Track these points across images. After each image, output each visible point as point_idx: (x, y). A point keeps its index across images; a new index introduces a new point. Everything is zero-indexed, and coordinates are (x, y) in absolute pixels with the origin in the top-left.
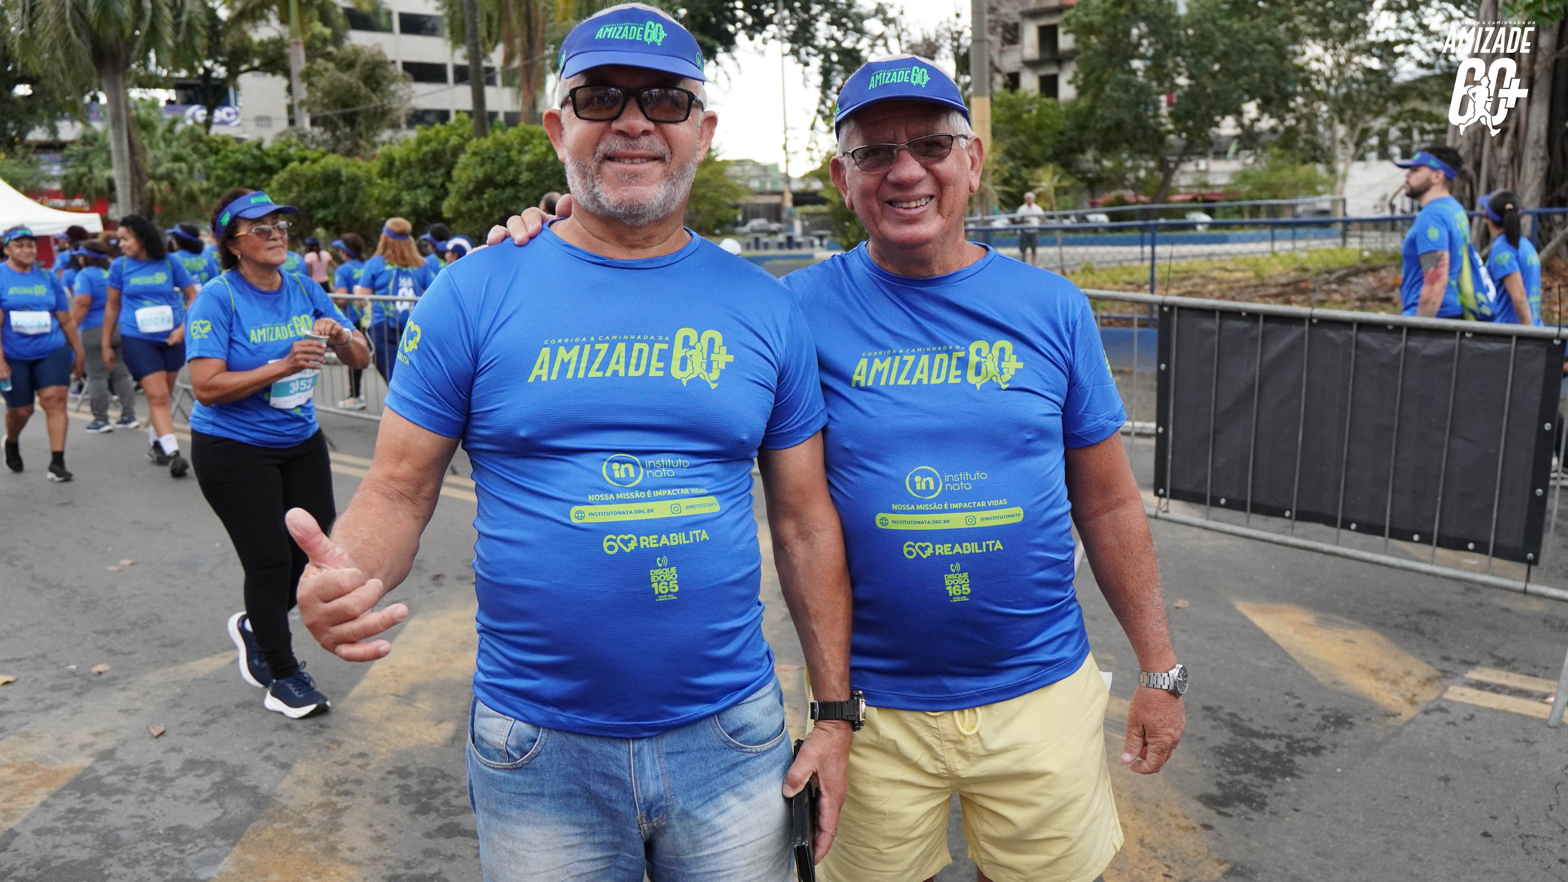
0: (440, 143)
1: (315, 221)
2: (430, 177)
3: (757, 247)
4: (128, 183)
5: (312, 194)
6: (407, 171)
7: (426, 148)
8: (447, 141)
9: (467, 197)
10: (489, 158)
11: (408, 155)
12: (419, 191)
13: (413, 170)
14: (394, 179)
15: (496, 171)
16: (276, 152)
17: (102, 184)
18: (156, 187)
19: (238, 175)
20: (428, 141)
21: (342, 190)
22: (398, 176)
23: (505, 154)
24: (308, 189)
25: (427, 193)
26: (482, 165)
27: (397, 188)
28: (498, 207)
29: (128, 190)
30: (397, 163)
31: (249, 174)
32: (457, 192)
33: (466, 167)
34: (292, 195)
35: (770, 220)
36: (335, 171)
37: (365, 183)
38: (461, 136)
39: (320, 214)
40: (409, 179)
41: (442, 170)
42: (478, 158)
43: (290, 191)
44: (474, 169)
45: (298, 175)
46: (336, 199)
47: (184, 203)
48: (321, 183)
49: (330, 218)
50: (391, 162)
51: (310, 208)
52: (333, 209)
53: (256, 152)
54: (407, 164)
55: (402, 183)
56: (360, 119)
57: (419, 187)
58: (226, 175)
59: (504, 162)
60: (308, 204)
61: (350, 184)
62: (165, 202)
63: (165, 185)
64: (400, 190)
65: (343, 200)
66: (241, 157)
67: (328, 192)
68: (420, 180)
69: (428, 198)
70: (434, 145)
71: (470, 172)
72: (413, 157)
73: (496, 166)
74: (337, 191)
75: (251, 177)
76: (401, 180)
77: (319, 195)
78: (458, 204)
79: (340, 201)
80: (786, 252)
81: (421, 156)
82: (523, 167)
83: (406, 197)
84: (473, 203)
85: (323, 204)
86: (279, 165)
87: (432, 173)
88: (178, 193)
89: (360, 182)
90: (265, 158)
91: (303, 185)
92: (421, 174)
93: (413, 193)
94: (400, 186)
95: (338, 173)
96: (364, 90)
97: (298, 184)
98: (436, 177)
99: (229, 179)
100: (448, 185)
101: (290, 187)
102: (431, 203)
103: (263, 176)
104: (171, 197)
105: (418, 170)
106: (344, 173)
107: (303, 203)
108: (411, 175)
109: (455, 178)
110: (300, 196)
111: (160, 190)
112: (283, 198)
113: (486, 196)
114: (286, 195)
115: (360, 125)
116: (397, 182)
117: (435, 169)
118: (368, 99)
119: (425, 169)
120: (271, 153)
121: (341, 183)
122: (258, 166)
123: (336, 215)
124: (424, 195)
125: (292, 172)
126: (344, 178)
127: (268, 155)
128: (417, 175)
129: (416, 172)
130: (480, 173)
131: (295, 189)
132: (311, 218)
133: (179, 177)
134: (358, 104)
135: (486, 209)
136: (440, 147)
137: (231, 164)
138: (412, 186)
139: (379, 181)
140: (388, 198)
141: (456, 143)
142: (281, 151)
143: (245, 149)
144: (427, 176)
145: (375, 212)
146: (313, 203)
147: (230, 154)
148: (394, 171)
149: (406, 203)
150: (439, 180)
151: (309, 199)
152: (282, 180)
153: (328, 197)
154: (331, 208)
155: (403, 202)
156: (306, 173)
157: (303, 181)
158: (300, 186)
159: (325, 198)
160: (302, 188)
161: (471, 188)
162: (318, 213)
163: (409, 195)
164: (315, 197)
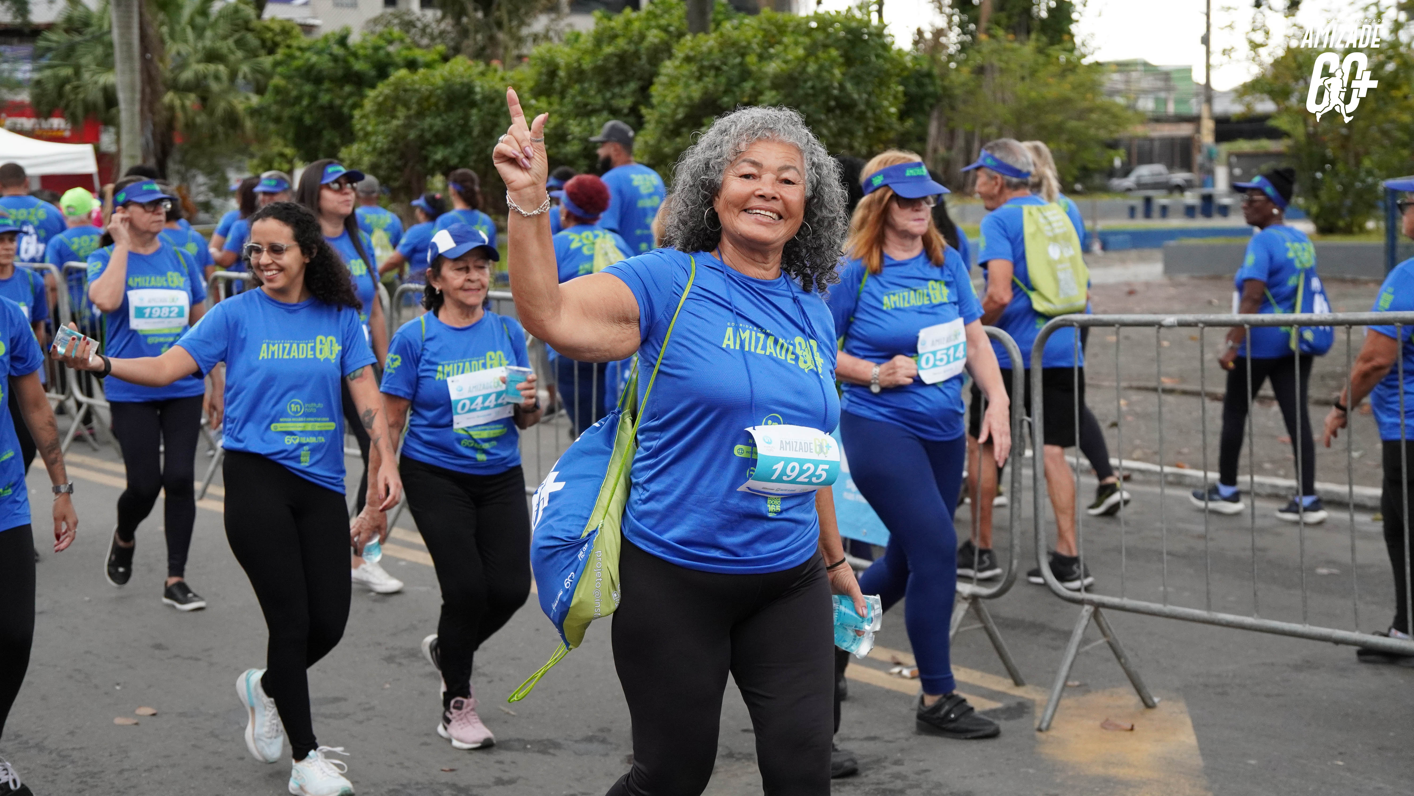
0: (630, 41)
1: (430, 164)
2: (614, 96)
3: (1148, 214)
4: (138, 96)
5: (428, 120)
6: (577, 87)
7: (608, 49)
8: (643, 38)
11: (578, 60)
12: (594, 120)
13: (586, 85)
14: (555, 99)
15: (721, 88)
16: (370, 52)
17: (95, 95)
18: (177, 103)
19: (308, 88)
20: (612, 37)
21: (475, 115)
22: (562, 95)
23: (737, 60)
24: (420, 114)
26: (699, 78)
27: (561, 115)
29: (137, 108)
30: (562, 73)
31: (326, 85)
32: (658, 122)
33: (673, 81)
34: (395, 123)
35: (1171, 167)
36: (463, 85)
38: (665, 29)
40: (579, 99)
41: (633, 86)
42: (694, 67)
43: (394, 117)
44: (687, 86)
45: (406, 91)
46: (465, 130)
47: (220, 129)
48: (441, 104)
50: (552, 71)
51: (423, 143)
52: (460, 147)
53: (339, 51)
54: (578, 75)
55: (568, 105)
57: (594, 112)
58: (290, 86)
60: (421, 136)
61: (486, 107)
62: (190, 126)
63: (191, 100)
65: (476, 132)
66: (313, 58)
67: (454, 117)
68: (599, 101)
70: (622, 43)
71: (679, 90)
72: (587, 64)
73: (723, 80)
74: (466, 118)
75: (328, 91)
76: (567, 100)
77: (438, 123)
78: (659, 141)
79: (470, 133)
80: (1200, 223)
81: (600, 62)
82: (767, 83)
83: (575, 128)
85: (444, 139)
87: (617, 90)
88: (211, 113)
90: (352, 59)
91: (415, 107)
92: (599, 91)
93: (585, 123)
94: (565, 110)
95: (469, 89)
97: (407, 105)
98: (623, 97)
99: (294, 93)
100: (644, 111)
101: (394, 109)
103: (348, 89)
104: (201, 119)
105: (595, 84)
106: (478, 89)
107: (412, 135)
108: (583, 92)
109: (655, 101)
110: (408, 126)
111: (183, 107)
112: (382, 127)
114: (385, 123)
115: (499, 7)
116: (561, 104)
117: (621, 84)
119: (607, 84)
120: (361, 53)
121: (473, 104)
122: (340, 72)
125: (398, 86)
126: (478, 97)
127: (356, 56)
128: (592, 93)
129: (592, 88)
130: (696, 91)
131: (402, 113)
132: (426, 159)
133: (215, 86)
136: (632, 48)
137: (297, 69)
138: (584, 111)
139: (533, 102)
141: (657, 41)
142: (377, 49)
143: (320, 43)
144: (608, 95)
146: (428, 135)
147: (295, 52)
148: (557, 85)
149: (573, 139)
150: (628, 102)
151: (423, 130)
152: (381, 99)
153: (452, 126)
154: (456, 144)
155: (570, 137)
156: (417, 86)
157: (414, 100)
158: (409, 109)
159: (448, 128)
160: (412, 112)
161: (680, 116)
162: (435, 153)
163: (579, 125)
164: (431, 127)
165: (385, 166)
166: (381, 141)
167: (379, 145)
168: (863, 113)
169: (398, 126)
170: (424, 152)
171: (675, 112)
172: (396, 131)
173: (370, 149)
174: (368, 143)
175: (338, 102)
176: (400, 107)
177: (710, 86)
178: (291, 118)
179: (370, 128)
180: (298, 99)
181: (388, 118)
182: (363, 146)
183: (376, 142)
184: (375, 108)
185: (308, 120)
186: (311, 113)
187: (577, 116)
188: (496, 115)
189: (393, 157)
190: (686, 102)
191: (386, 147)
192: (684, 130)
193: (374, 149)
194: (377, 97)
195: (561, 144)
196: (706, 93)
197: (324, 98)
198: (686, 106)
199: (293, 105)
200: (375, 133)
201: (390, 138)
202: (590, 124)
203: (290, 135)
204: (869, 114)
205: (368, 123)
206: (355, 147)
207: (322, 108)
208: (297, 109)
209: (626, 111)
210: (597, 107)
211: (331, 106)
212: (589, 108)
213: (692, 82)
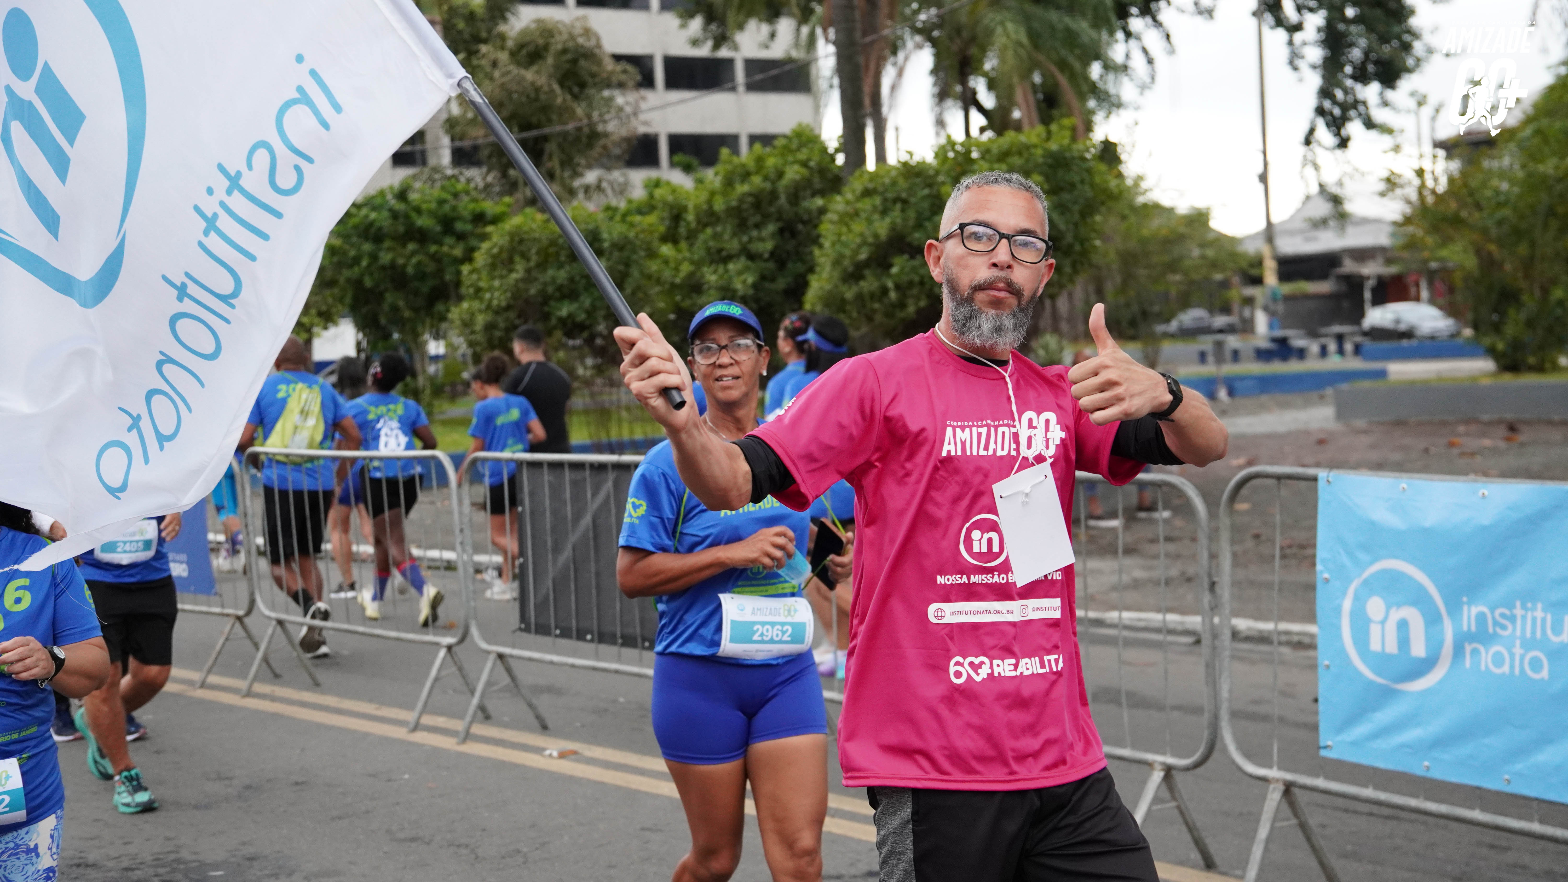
0: (766, 178)
1: (554, 321)
2: (751, 240)
5: (551, 272)
6: (709, 230)
7: (742, 189)
8: (780, 175)
9: (854, 275)
10: (895, 201)
11: (710, 202)
12: (731, 266)
13: (719, 229)
14: (683, 245)
15: (911, 223)
16: (433, 206)
19: (367, 247)
20: (746, 175)
22: (692, 239)
23: (926, 191)
24: (542, 266)
25: (747, 269)
26: (884, 212)
27: (692, 262)
28: (915, 291)
30: (690, 217)
31: (387, 244)
32: (835, 264)
37: (642, 253)
38: (804, 164)
39: (564, 310)
40: (711, 244)
41: (771, 228)
42: (878, 200)
43: (511, 271)
44: (869, 221)
49: (582, 317)
50: (677, 215)
51: (545, 299)
53: (400, 206)
54: (709, 217)
55: (699, 252)
56: (551, 147)
57: (727, 259)
58: (347, 247)
59: (926, 205)
60: (542, 291)
64: (698, 264)
66: (373, 215)
68: (734, 245)
69: (750, 280)
70: (757, 180)
72: (719, 205)
73: (912, 214)
75: (389, 249)
76: (698, 245)
77: (561, 276)
81: (734, 203)
83: (711, 276)
84: (869, 284)
86: (438, 228)
87: (755, 233)
89: (634, 252)
90: (413, 215)
91: (534, 259)
92: (734, 234)
93: (721, 269)
94: (696, 257)
96: (560, 97)
97: (525, 256)
98: (761, 240)
99: (352, 253)
100: (817, 252)
101: (511, 261)
102: (755, 286)
103: (411, 246)
105: (729, 227)
106: (605, 236)
107: (532, 290)
108: (716, 236)
109: (825, 239)
110: (528, 278)
112: (497, 283)
113: (894, 270)
114: (502, 277)
115: (550, 158)
116: (690, 250)
117: (757, 226)
118: (565, 112)
119: (742, 226)
120: (424, 206)
122: (401, 229)
123: (590, 313)
124: (740, 273)
126: (606, 245)
127: (418, 211)
128: (726, 237)
129: (726, 230)
130: (882, 228)
131: (520, 265)
132: (546, 316)
134: (550, 121)
135: (893, 295)
136: (768, 186)
137: (355, 227)
138: (720, 257)
140: (678, 281)
141: (797, 177)
142: (441, 202)
143: (378, 201)
144: (745, 239)
145: (662, 305)
146: (550, 289)
147: (354, 211)
148: (682, 230)
149: (709, 289)
150: (769, 245)
151: (545, 284)
152: (495, 251)
153: (577, 278)
154: (582, 298)
155: (705, 287)
156: (537, 235)
157: (534, 250)
158: (528, 260)
159: (572, 280)
160: (532, 264)
161: (863, 256)
162: (560, 309)
163: (715, 272)
164: (554, 279)
165: (502, 325)
166: (499, 298)
167: (495, 302)
168: (1071, 246)
169: (517, 281)
170: (546, 309)
171: (856, 252)
172: (516, 285)
173: (483, 307)
174: (481, 299)
175: (401, 261)
176: (517, 259)
177: (899, 221)
178: (348, 280)
179: (482, 284)
180: (356, 260)
181: (504, 272)
182: (476, 304)
183: (491, 300)
184: (490, 261)
185: (368, 282)
186: (371, 274)
187: (712, 262)
188: (627, 265)
189: (512, 315)
190: (870, 240)
191: (504, 304)
192: (867, 272)
193: (489, 307)
194: (491, 248)
195: (694, 295)
196: (893, 228)
197: (385, 258)
198: (870, 245)
199: (351, 266)
200: (490, 289)
201: (509, 294)
202: (727, 271)
203: (348, 300)
204: (1077, 247)
205: (479, 279)
206: (465, 305)
207: (383, 268)
208: (356, 269)
209: (766, 256)
210: (733, 252)
211: (393, 265)
212: (724, 253)
213: (876, 217)
